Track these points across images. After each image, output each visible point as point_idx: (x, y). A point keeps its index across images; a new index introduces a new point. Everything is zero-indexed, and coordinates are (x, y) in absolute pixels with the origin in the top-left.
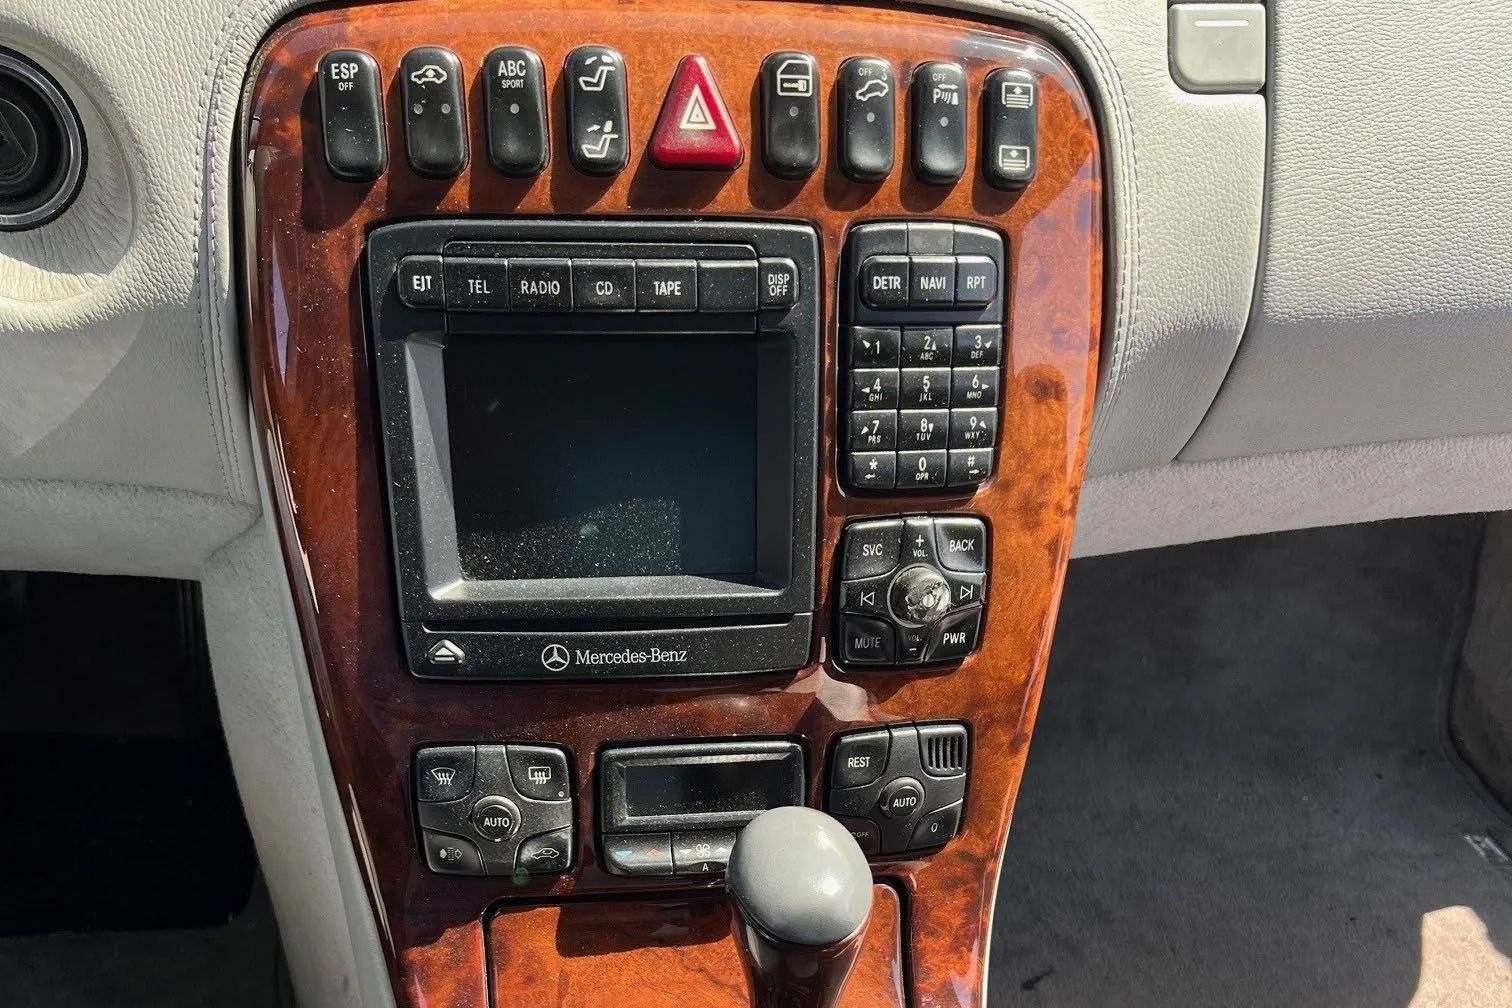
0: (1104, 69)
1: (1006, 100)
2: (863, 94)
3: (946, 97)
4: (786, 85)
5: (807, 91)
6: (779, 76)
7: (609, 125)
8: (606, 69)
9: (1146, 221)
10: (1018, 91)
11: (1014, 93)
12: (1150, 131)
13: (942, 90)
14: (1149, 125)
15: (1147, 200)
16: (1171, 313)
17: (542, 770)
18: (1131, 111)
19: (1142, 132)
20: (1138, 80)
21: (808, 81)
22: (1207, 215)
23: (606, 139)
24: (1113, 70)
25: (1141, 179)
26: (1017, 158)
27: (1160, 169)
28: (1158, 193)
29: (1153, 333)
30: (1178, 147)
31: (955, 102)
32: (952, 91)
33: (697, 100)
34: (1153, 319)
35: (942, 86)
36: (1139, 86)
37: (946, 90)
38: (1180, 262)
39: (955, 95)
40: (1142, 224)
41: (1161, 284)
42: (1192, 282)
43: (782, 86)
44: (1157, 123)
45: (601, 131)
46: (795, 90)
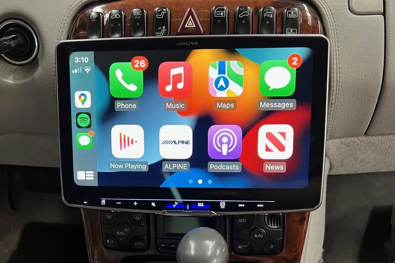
0: (325, 8)
1: (288, 16)
2: (241, 15)
3: (268, 16)
4: (217, 14)
5: (224, 15)
6: (215, 12)
7: (164, 27)
8: (164, 12)
9: (341, 51)
10: (292, 13)
11: (291, 14)
12: (342, 25)
13: (267, 14)
14: (342, 24)
15: (341, 45)
16: (352, 80)
17: (138, 216)
18: (335, 19)
19: (339, 26)
20: (337, 11)
21: (224, 13)
22: (364, 50)
23: (163, 31)
24: (328, 8)
25: (339, 39)
26: (292, 32)
27: (346, 36)
28: (345, 43)
29: (346, 86)
30: (352, 30)
31: (271, 16)
32: (270, 14)
33: (190, 19)
34: (346, 81)
35: (267, 13)
36: (338, 13)
37: (268, 14)
38: (354, 64)
39: (271, 15)
40: (340, 52)
41: (348, 71)
42: (360, 70)
43: (216, 14)
44: (344, 23)
45: (162, 29)
46: (220, 15)
